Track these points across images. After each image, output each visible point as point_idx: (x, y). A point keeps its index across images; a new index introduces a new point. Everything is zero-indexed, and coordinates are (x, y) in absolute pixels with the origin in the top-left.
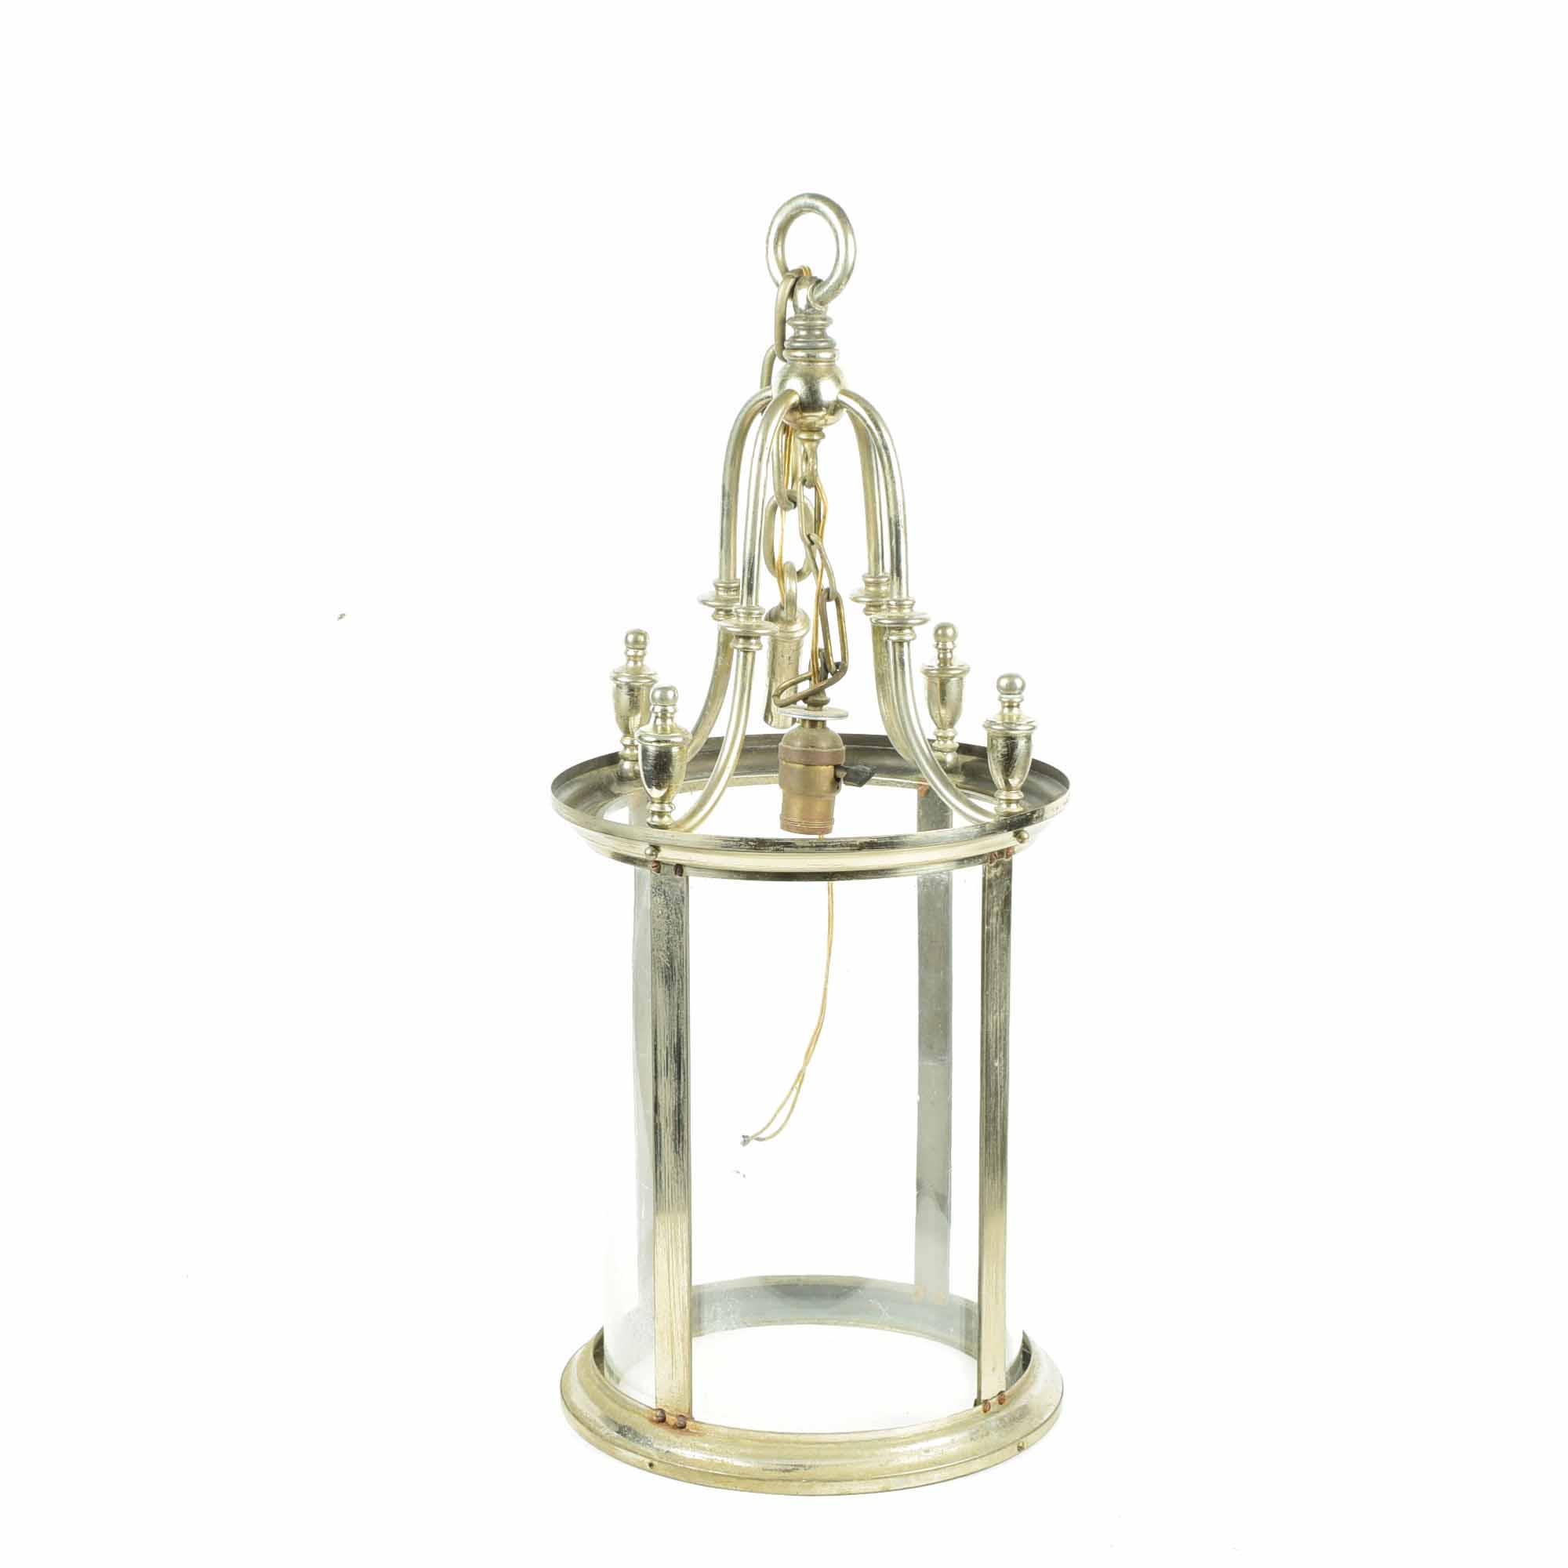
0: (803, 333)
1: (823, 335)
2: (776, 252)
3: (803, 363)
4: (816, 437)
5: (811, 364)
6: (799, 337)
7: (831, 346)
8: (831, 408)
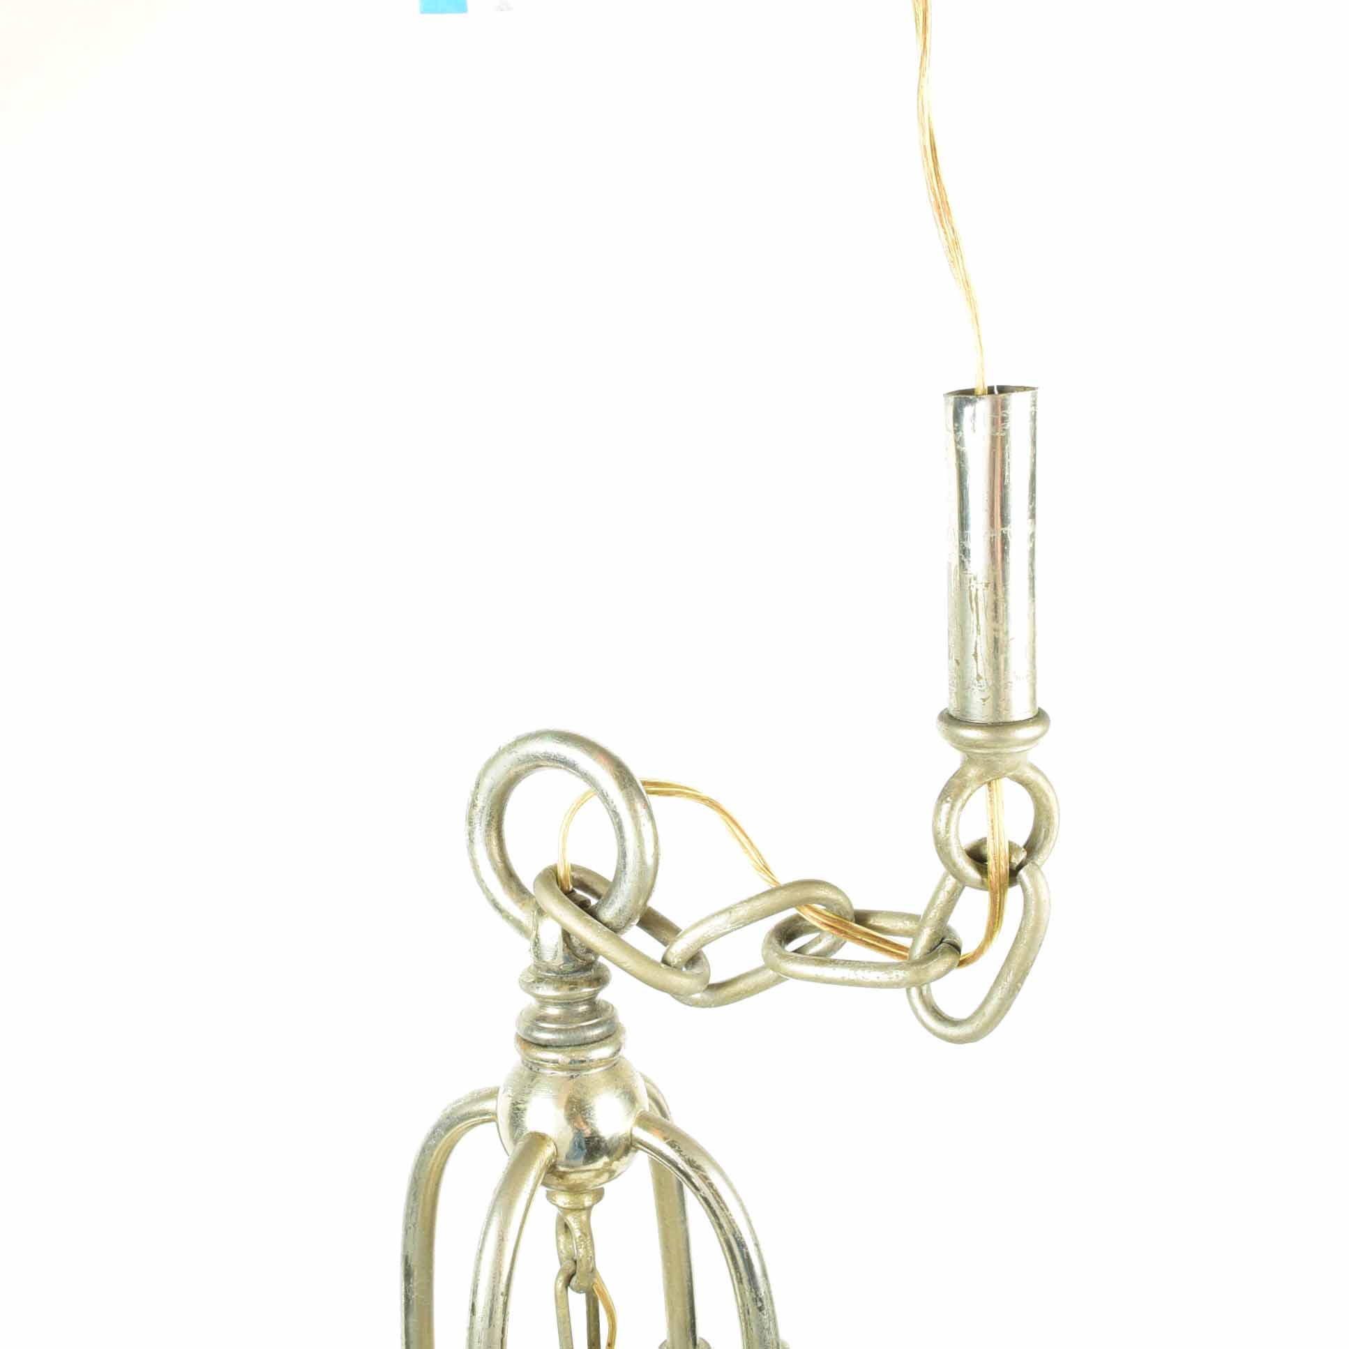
0: (553, 1011)
1: (595, 1009)
2: (488, 845)
3: (560, 1073)
4: (587, 1200)
5: (574, 1074)
6: (544, 1019)
7: (612, 1033)
8: (621, 1151)
